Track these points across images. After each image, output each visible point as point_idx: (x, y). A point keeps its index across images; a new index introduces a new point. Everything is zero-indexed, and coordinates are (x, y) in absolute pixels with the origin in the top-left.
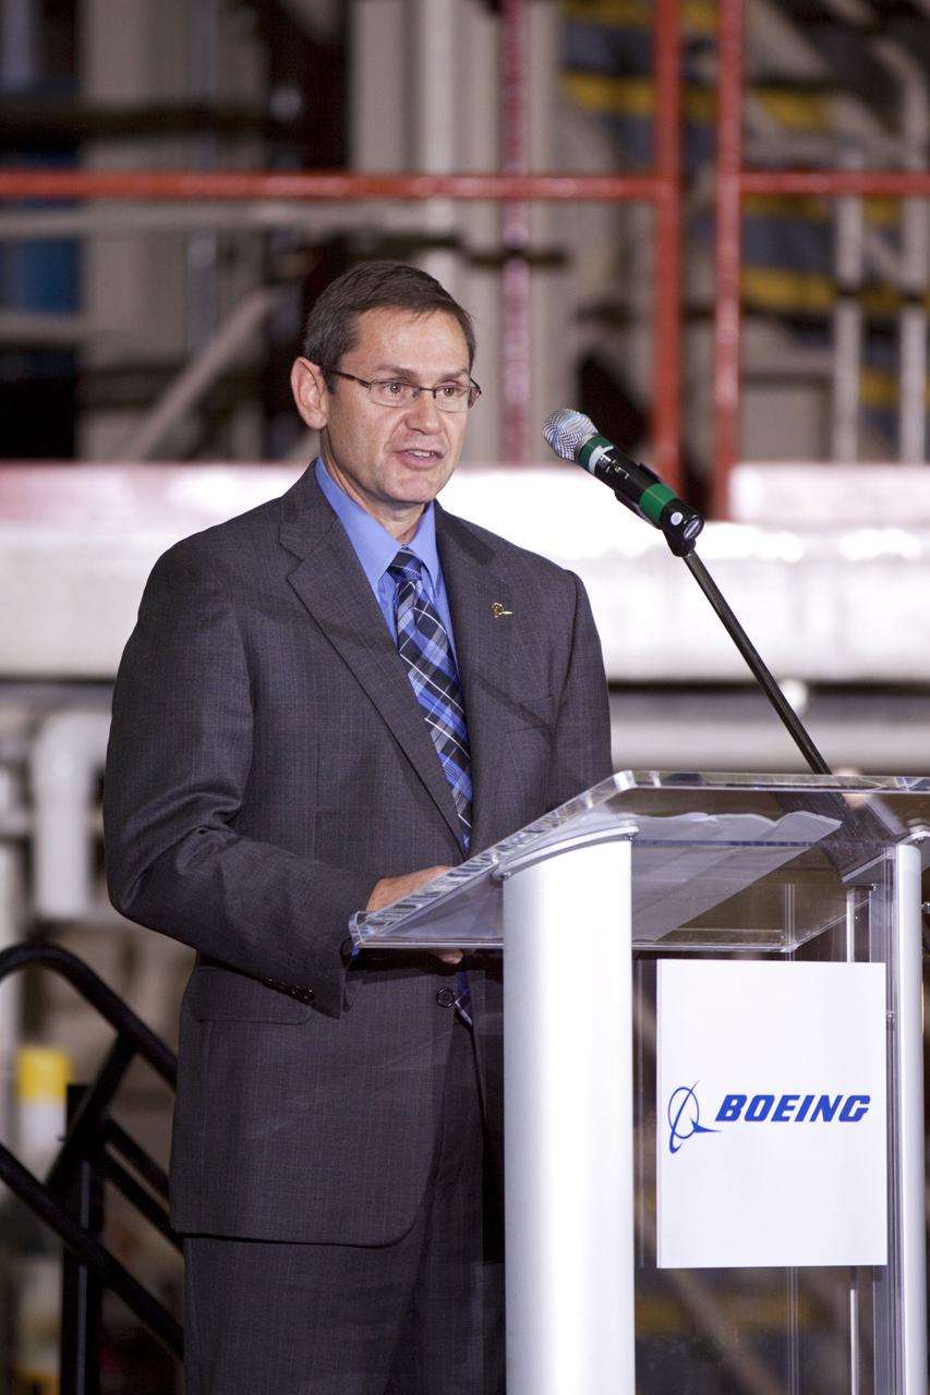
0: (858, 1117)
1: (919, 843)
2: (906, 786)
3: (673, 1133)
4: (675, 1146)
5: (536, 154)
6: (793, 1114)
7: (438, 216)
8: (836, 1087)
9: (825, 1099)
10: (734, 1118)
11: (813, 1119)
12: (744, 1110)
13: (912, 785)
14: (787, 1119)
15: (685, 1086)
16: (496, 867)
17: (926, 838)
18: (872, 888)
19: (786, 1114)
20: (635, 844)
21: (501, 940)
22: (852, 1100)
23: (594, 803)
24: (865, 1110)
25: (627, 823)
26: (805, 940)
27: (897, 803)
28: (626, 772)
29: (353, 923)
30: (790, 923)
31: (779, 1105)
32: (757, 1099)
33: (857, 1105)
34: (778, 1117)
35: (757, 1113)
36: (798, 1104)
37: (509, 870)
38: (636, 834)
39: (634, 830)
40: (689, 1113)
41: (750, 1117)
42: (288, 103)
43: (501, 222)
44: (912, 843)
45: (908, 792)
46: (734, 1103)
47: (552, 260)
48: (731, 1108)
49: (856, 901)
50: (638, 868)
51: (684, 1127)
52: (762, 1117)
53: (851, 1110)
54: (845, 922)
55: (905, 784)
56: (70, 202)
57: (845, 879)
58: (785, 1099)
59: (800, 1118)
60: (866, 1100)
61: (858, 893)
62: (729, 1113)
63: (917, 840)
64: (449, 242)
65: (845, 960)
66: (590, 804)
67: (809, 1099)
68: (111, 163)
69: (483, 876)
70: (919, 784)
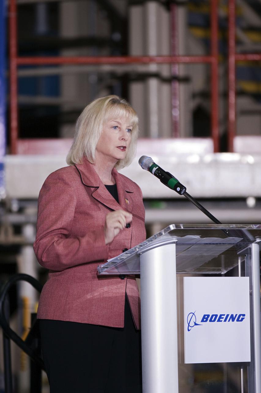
0: (242, 320)
1: (258, 243)
2: (255, 227)
3: (189, 326)
4: (189, 329)
5: (181, 50)
6: (223, 320)
7: (153, 68)
8: (236, 312)
9: (232, 315)
10: (206, 321)
11: (229, 321)
12: (209, 319)
13: (256, 227)
14: (221, 321)
15: (192, 312)
16: (138, 251)
17: (260, 241)
18: (246, 256)
19: (221, 320)
20: (177, 245)
21: (139, 272)
22: (240, 315)
23: (165, 233)
24: (244, 318)
25: (174, 238)
26: (228, 270)
27: (253, 232)
28: (172, 225)
30: (223, 266)
31: (219, 317)
32: (213, 316)
33: (242, 317)
34: (219, 321)
35: (213, 320)
36: (225, 317)
37: (142, 252)
38: (177, 242)
39: (176, 240)
40: (193, 319)
41: (211, 321)
42: (117, 36)
44: (256, 243)
45: (255, 229)
46: (206, 317)
47: (186, 80)
48: (205, 318)
49: (241, 260)
50: (177, 251)
51: (192, 324)
52: (214, 321)
53: (240, 318)
54: (238, 266)
55: (254, 227)
56: (56, 65)
57: (238, 253)
58: (221, 315)
59: (225, 321)
60: (244, 315)
61: (242, 257)
62: (205, 320)
63: (258, 242)
64: (156, 75)
65: (238, 276)
66: (163, 234)
67: (228, 315)
68: (68, 54)
69: (134, 254)
70: (258, 226)
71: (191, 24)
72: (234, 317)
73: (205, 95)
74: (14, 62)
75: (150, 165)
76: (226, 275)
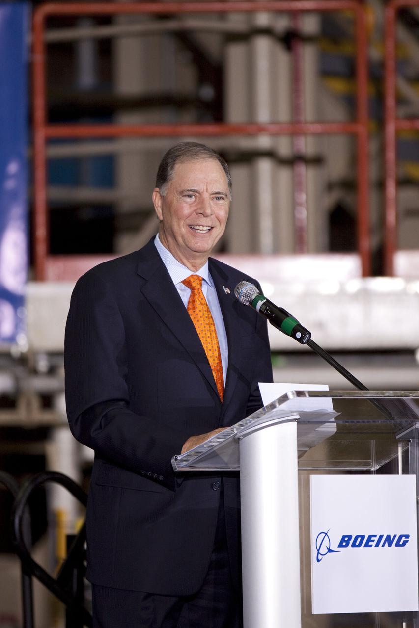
0: (403, 544)
3: (318, 553)
4: (319, 559)
5: (308, 113)
6: (374, 544)
7: (264, 142)
8: (394, 531)
9: (388, 537)
10: (346, 546)
11: (383, 545)
12: (351, 542)
14: (371, 546)
15: (323, 531)
16: (236, 434)
18: (410, 441)
19: (370, 543)
20: (299, 423)
21: (239, 467)
22: (401, 537)
24: (407, 541)
25: (295, 413)
26: (382, 464)
29: (173, 461)
30: (373, 456)
31: (367, 539)
32: (357, 537)
33: (403, 539)
34: (367, 545)
35: (357, 543)
36: (376, 539)
37: (242, 436)
38: (299, 419)
39: (298, 417)
40: (326, 543)
41: (354, 545)
42: (207, 92)
43: (292, 144)
46: (346, 539)
47: (317, 161)
48: (345, 541)
49: (403, 448)
50: (299, 434)
51: (323, 550)
52: (360, 545)
53: (401, 541)
54: (398, 457)
56: (110, 138)
57: (398, 437)
58: (370, 537)
59: (377, 545)
60: (407, 536)
61: (404, 443)
62: (344, 544)
64: (270, 154)
65: (398, 474)
66: (277, 406)
67: (381, 537)
68: (128, 121)
69: (231, 439)
71: (325, 73)
72: (392, 539)
73: (349, 185)
74: (42, 133)
75: (253, 297)
76: (378, 472)
